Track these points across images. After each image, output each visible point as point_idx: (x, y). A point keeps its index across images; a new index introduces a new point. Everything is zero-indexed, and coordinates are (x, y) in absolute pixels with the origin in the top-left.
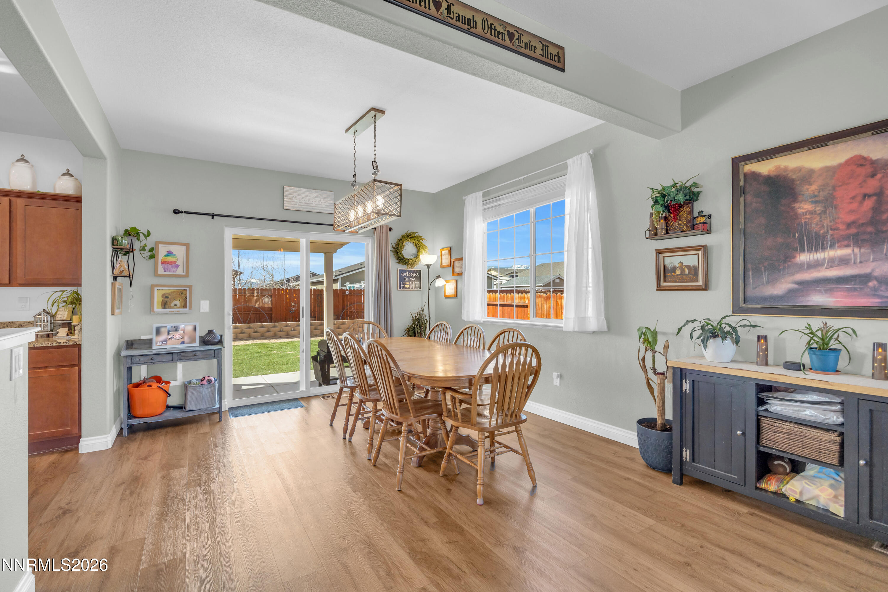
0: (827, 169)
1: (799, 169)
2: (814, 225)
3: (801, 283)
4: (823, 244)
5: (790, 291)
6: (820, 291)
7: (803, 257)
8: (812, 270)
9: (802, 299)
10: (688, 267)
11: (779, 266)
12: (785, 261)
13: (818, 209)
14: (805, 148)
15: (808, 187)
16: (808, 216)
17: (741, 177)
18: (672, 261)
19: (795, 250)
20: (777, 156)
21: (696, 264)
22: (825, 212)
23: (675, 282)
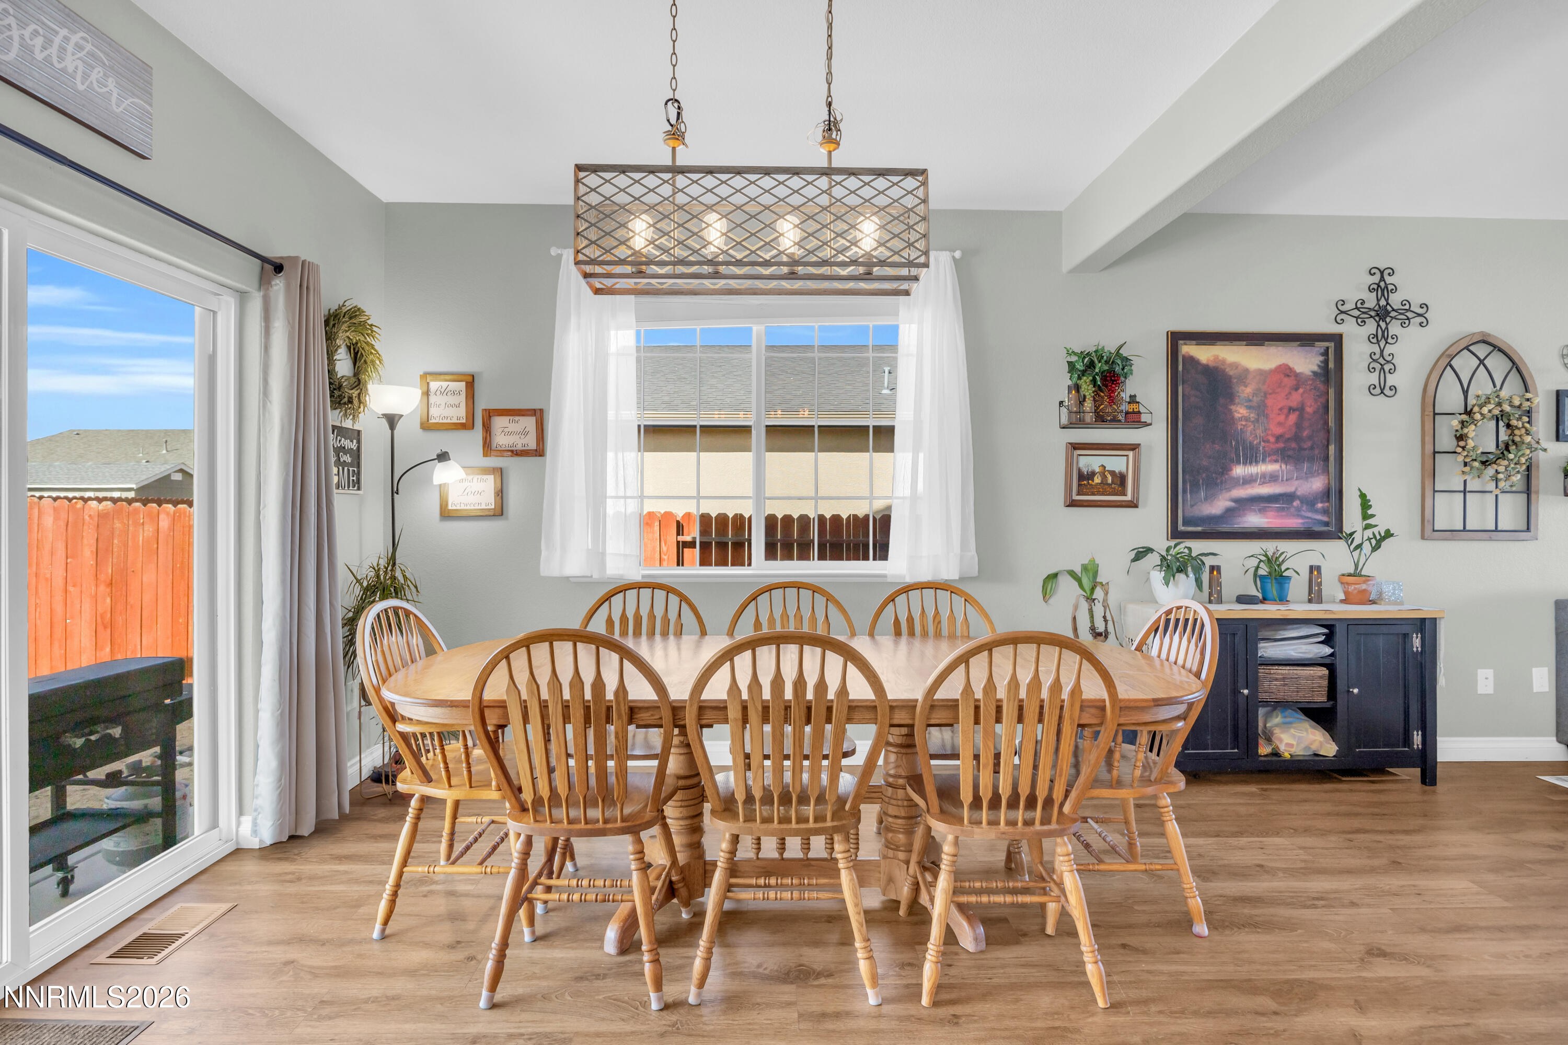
0: (1261, 372)
1: (1235, 366)
2: (1248, 434)
3: (1237, 501)
4: (1256, 457)
5: (1229, 511)
6: (1255, 511)
7: (1239, 471)
8: (1247, 486)
9: (1239, 520)
10: (1112, 473)
11: (1217, 478)
12: (1222, 474)
13: (1252, 415)
14: (1245, 343)
15: (1243, 388)
16: (1244, 423)
17: (1180, 359)
18: (1090, 462)
19: (1232, 461)
20: (1218, 343)
21: (1124, 470)
22: (1257, 420)
23: (1093, 494)
